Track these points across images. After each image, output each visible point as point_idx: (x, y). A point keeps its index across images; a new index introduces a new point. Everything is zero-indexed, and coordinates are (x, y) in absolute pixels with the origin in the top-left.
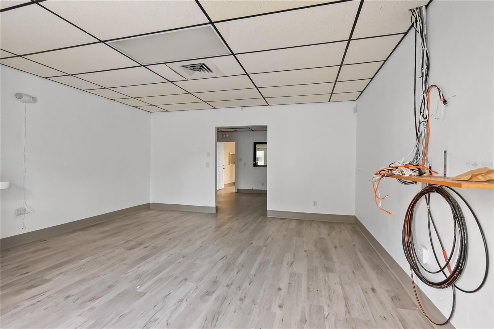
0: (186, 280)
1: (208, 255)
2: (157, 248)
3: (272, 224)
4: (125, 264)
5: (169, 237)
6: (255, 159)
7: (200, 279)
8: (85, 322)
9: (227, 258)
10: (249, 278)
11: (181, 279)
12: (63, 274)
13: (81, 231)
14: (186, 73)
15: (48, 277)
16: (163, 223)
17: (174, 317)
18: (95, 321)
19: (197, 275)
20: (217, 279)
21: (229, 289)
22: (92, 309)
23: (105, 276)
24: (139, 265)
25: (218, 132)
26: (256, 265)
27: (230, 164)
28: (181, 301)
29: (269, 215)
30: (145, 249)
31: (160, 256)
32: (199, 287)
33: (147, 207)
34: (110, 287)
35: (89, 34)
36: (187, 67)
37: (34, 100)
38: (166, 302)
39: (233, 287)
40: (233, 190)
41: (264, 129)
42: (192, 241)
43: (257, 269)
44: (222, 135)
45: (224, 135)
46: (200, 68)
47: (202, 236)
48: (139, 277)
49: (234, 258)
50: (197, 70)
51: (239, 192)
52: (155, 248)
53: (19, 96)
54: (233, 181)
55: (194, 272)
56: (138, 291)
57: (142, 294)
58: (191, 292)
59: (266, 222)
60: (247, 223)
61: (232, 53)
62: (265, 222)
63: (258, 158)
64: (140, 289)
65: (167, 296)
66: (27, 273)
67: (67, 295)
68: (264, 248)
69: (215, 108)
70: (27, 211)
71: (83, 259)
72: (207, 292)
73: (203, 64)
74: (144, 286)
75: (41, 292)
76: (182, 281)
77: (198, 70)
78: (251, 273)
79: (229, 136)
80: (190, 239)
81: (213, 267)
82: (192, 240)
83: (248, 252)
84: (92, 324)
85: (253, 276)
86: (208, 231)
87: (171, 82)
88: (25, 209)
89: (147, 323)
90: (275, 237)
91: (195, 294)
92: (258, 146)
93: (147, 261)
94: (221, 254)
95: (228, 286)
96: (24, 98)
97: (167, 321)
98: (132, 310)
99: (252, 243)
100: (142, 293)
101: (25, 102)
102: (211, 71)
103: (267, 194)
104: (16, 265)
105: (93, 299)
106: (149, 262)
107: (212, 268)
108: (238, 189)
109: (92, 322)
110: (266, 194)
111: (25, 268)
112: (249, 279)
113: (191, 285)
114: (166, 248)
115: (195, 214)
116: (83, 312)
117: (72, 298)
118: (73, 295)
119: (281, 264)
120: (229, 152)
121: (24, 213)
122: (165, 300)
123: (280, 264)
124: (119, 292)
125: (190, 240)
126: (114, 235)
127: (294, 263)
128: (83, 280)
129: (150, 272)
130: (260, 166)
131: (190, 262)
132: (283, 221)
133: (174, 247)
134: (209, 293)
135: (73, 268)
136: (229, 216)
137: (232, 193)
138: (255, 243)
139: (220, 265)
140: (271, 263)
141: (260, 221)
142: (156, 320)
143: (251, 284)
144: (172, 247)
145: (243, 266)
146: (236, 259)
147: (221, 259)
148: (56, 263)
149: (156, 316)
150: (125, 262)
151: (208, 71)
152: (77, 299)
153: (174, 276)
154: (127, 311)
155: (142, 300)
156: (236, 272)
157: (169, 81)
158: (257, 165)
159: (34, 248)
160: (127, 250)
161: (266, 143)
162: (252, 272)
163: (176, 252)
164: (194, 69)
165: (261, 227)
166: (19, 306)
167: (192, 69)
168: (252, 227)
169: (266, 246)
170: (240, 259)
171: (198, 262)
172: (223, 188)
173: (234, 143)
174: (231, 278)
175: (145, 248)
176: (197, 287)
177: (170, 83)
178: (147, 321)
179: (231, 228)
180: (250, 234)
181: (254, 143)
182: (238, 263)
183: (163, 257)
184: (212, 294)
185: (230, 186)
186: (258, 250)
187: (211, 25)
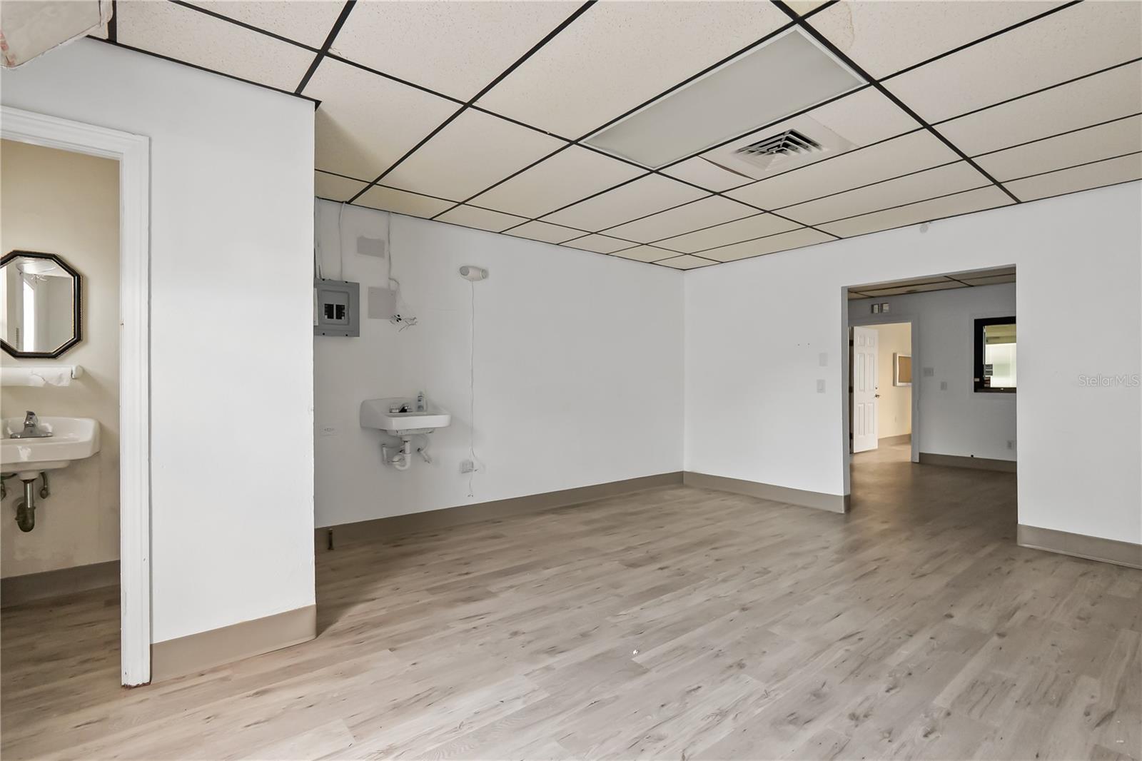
0: (741, 666)
1: (808, 620)
2: (686, 575)
3: (1034, 569)
4: (618, 596)
5: (717, 554)
6: (980, 369)
7: (778, 676)
8: (534, 691)
9: (861, 639)
10: (926, 717)
11: (729, 661)
12: (514, 589)
13: (553, 513)
14: (751, 164)
15: (493, 589)
16: (707, 519)
17: (701, 748)
18: (549, 695)
19: (772, 661)
20: (825, 689)
21: (857, 726)
22: (548, 668)
23: (580, 610)
24: (646, 604)
25: (849, 300)
26: (959, 682)
27: (898, 384)
28: (722, 714)
29: (1024, 541)
30: (660, 571)
31: (690, 594)
32: (773, 695)
33: (678, 479)
34: (584, 635)
35: (550, 134)
36: (751, 149)
37: (484, 273)
38: (688, 705)
39: (870, 724)
40: (906, 454)
41: (1007, 276)
42: (770, 574)
43: (959, 696)
44: (870, 307)
45: (876, 307)
46: (786, 145)
47: (799, 566)
48: (639, 630)
49: (886, 643)
50: (777, 152)
51: (925, 461)
52: (681, 573)
53: (464, 271)
54: (907, 429)
55: (765, 652)
56: (633, 659)
57: (640, 670)
58: (751, 700)
59: (1011, 559)
60: (942, 553)
61: (868, 81)
62: (1007, 560)
63: (990, 366)
64: (639, 659)
65: (693, 692)
66: (467, 574)
67: (514, 628)
68: (995, 639)
69: (841, 239)
70: (476, 467)
71: (548, 568)
72: (792, 714)
73: (792, 132)
74: (648, 653)
75: (482, 612)
76: (731, 666)
77: (781, 151)
78: (935, 702)
79: (890, 307)
80: (765, 569)
81: (816, 654)
82: (770, 572)
83: (932, 638)
84: (545, 698)
85: (942, 714)
86: (816, 556)
87: (719, 194)
88: (473, 463)
89: (641, 737)
90: (1044, 613)
91: (760, 710)
92: (988, 331)
93: (662, 600)
94: (845, 624)
95: (853, 717)
96: (472, 273)
97: (684, 750)
98: (617, 698)
99: (950, 616)
100: (640, 666)
101: (472, 280)
102: (815, 145)
103: (1016, 473)
104: (457, 557)
105: (553, 651)
106: (663, 603)
107: (812, 657)
108: (920, 454)
109: (544, 695)
110: (1013, 475)
111: (466, 564)
112: (928, 720)
113: (749, 683)
114: (706, 578)
115: (787, 508)
116: (534, 671)
117: (522, 638)
118: (524, 633)
119: (1058, 706)
120: (894, 352)
121: (471, 470)
122: (687, 701)
123: (1051, 704)
124: (597, 652)
125: (765, 571)
126: (607, 530)
127: (1116, 720)
128: (544, 609)
129: (663, 625)
130: (997, 390)
131: (757, 626)
132: (1082, 568)
133: (724, 581)
134: (795, 719)
135: (532, 581)
136: (886, 526)
137: (901, 466)
138: (960, 616)
139: (839, 653)
140: (1016, 693)
141: (991, 555)
142: (660, 739)
143: (932, 737)
144: (720, 579)
145: (910, 674)
146: (891, 650)
147: (844, 638)
148: (508, 567)
149: (663, 730)
150: (619, 591)
151: (806, 148)
152: (529, 642)
153: (715, 650)
154: (606, 696)
155: (638, 683)
156: (884, 687)
157: (715, 193)
158: (985, 385)
159: (483, 533)
160: (625, 567)
161: (1012, 320)
162: (941, 701)
163: (728, 594)
164: (768, 150)
165: (990, 575)
166: (448, 627)
167: (763, 153)
168: (960, 568)
169: (1001, 635)
170: (904, 653)
171: (776, 630)
172: (877, 447)
173: (909, 325)
174: (867, 699)
175: (661, 569)
176: (767, 694)
177: (716, 196)
178: (642, 731)
179: (887, 560)
180: (947, 585)
181: (976, 321)
182: (893, 661)
183: (697, 599)
184: (805, 726)
185: (897, 444)
186: (971, 641)
187: (797, 27)
